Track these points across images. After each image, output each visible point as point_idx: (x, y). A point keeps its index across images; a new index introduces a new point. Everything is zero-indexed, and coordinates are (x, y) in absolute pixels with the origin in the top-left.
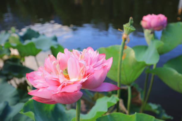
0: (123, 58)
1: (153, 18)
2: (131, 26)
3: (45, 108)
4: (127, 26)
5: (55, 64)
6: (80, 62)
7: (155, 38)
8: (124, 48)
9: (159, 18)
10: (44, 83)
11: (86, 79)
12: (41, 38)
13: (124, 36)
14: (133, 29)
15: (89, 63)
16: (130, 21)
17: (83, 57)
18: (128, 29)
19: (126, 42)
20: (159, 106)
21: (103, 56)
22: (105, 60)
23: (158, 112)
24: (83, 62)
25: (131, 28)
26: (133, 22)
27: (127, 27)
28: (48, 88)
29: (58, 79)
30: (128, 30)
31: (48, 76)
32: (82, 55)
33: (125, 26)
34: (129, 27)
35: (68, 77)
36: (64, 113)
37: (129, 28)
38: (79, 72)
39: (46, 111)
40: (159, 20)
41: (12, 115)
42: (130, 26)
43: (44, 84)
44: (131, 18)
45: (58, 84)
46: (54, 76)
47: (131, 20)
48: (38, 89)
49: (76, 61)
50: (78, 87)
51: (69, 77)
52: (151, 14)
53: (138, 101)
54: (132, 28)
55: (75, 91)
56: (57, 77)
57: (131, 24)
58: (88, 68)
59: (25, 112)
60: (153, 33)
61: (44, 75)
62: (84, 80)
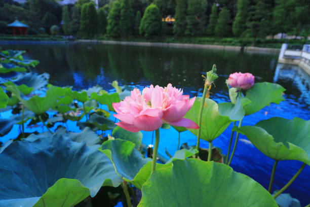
1: (240, 75)
3: (123, 152)
5: (140, 96)
6: (164, 93)
11: (167, 109)
13: (207, 83)
14: (216, 76)
16: (213, 68)
24: (167, 94)
25: (214, 75)
26: (216, 69)
27: (210, 74)
28: (131, 113)
30: (211, 77)
32: (166, 89)
33: (208, 73)
36: (141, 159)
37: (212, 75)
38: (162, 103)
39: (123, 155)
40: (246, 78)
42: (213, 73)
44: (214, 65)
46: (139, 104)
49: (160, 93)
50: (159, 113)
52: (238, 72)
62: (165, 109)
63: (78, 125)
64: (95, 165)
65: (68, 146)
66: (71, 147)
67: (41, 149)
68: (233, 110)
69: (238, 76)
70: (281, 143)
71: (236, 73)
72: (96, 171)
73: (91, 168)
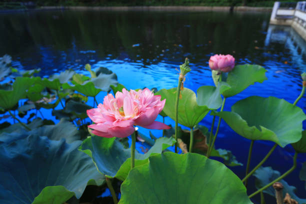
1: (221, 58)
3: (104, 146)
5: (113, 102)
6: (135, 101)
9: (226, 58)
11: (139, 116)
13: (181, 76)
14: (189, 69)
15: (143, 102)
16: (186, 62)
17: (138, 96)
21: (159, 97)
22: (160, 101)
24: (137, 102)
26: (188, 62)
28: (105, 123)
29: (114, 115)
31: (106, 112)
35: (123, 114)
37: (185, 68)
38: (134, 109)
39: (104, 149)
40: (226, 61)
41: (68, 151)
43: (103, 119)
45: (113, 119)
46: (111, 113)
48: (96, 124)
49: (131, 101)
50: (130, 123)
52: (218, 54)
53: (204, 146)
54: (187, 68)
55: (128, 126)
56: (113, 114)
57: (187, 65)
58: (141, 106)
61: (102, 111)
62: (136, 117)
63: (53, 114)
64: (77, 162)
65: (47, 146)
66: (50, 146)
67: (18, 152)
68: (214, 94)
69: (218, 59)
70: (254, 127)
71: (217, 56)
72: (79, 168)
73: (74, 166)
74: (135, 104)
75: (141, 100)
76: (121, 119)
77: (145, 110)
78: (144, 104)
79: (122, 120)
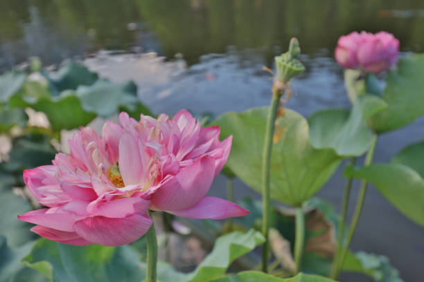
0: (276, 140)
1: (364, 41)
2: (294, 61)
3: (89, 256)
4: (283, 61)
6: (148, 145)
7: (370, 90)
8: (277, 113)
9: (377, 41)
10: (60, 193)
11: (159, 186)
12: (98, 86)
13: (278, 83)
14: (299, 67)
15: (171, 148)
16: (291, 48)
17: (157, 132)
18: (285, 67)
19: (283, 100)
20: (384, 259)
21: (214, 132)
22: (217, 142)
23: (378, 276)
24: (156, 147)
25: (292, 65)
26: (298, 49)
27: (285, 63)
29: (90, 184)
30: (286, 70)
31: (71, 178)
32: (154, 130)
33: (278, 59)
34: (288, 63)
35: (119, 182)
36: (137, 268)
37: (289, 65)
38: (146, 168)
40: (378, 46)
42: (291, 61)
43: (61, 196)
44: (293, 41)
45: (90, 194)
46: (85, 178)
47: (294, 46)
48: (46, 208)
49: (138, 143)
50: (135, 205)
51: (122, 182)
52: (359, 32)
53: (326, 246)
54: (295, 65)
55: (129, 216)
56: (88, 181)
57: (294, 57)
58: (165, 159)
59: (32, 262)
60: (363, 77)
62: (153, 189)
71: (355, 35)
74: (150, 152)
75: (165, 143)
76: (110, 195)
77: (176, 168)
78: (175, 152)
79: (114, 198)
